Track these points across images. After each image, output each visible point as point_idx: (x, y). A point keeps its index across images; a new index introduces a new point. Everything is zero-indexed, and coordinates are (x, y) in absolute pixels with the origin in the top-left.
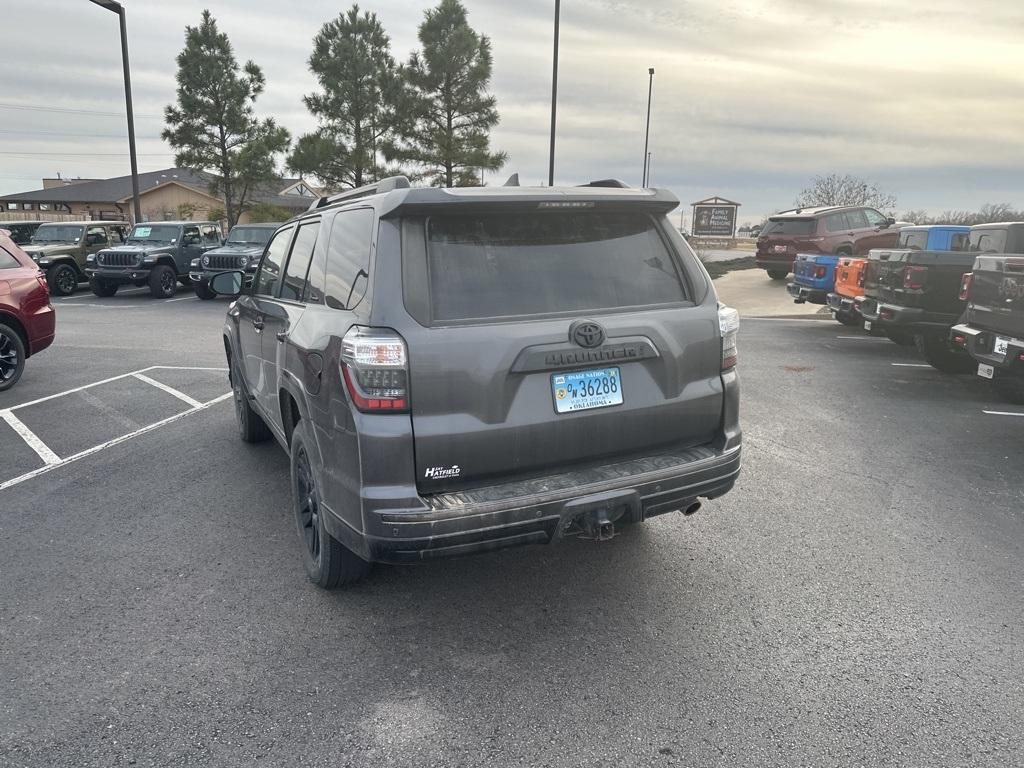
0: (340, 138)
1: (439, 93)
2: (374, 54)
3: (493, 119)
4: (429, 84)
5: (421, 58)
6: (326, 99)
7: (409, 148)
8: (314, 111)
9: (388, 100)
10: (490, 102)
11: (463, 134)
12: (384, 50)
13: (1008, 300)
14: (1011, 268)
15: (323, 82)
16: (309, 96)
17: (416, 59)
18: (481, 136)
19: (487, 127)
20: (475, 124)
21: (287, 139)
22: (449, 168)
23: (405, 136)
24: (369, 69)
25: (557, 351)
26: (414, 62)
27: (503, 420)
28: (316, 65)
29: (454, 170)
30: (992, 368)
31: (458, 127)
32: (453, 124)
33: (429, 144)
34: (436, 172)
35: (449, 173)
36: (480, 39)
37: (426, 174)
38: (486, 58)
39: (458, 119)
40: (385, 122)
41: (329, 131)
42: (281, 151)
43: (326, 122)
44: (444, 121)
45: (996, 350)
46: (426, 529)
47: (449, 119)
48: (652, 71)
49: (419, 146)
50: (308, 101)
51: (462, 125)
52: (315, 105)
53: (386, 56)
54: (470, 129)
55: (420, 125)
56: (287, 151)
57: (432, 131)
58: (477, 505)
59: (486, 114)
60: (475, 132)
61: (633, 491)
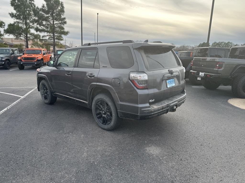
0: (20, 25)
1: (49, 15)
2: (30, 3)
3: (65, 23)
4: (47, 12)
5: (45, 6)
6: (16, 14)
7: (42, 29)
8: (12, 17)
9: (35, 16)
10: (64, 19)
11: (57, 26)
12: (33, 2)
13: (202, 66)
14: (203, 60)
15: (15, 9)
16: (10, 13)
17: (44, 6)
18: (62, 27)
19: (64, 25)
20: (60, 24)
21: (3, 24)
22: (54, 34)
23: (40, 25)
24: (28, 7)
25: (168, 76)
26: (43, 6)
27: (161, 90)
28: (12, 4)
29: (55, 35)
30: (200, 78)
31: (55, 24)
32: (54, 24)
33: (47, 28)
34: (50, 35)
35: (54, 36)
36: (61, 2)
37: (47, 36)
38: (63, 7)
39: (55, 22)
40: (34, 21)
41: (17, 23)
42: (2, 27)
43: (16, 20)
44: (52, 22)
45: (200, 75)
46: (152, 112)
47: (53, 22)
48: (98, 14)
49: (44, 28)
50: (10, 14)
51: (57, 24)
52: (12, 15)
53: (33, 4)
54: (59, 25)
55: (44, 23)
56: (4, 27)
57: (48, 25)
58: (159, 107)
59: (63, 21)
60: (60, 25)
61: (177, 102)
